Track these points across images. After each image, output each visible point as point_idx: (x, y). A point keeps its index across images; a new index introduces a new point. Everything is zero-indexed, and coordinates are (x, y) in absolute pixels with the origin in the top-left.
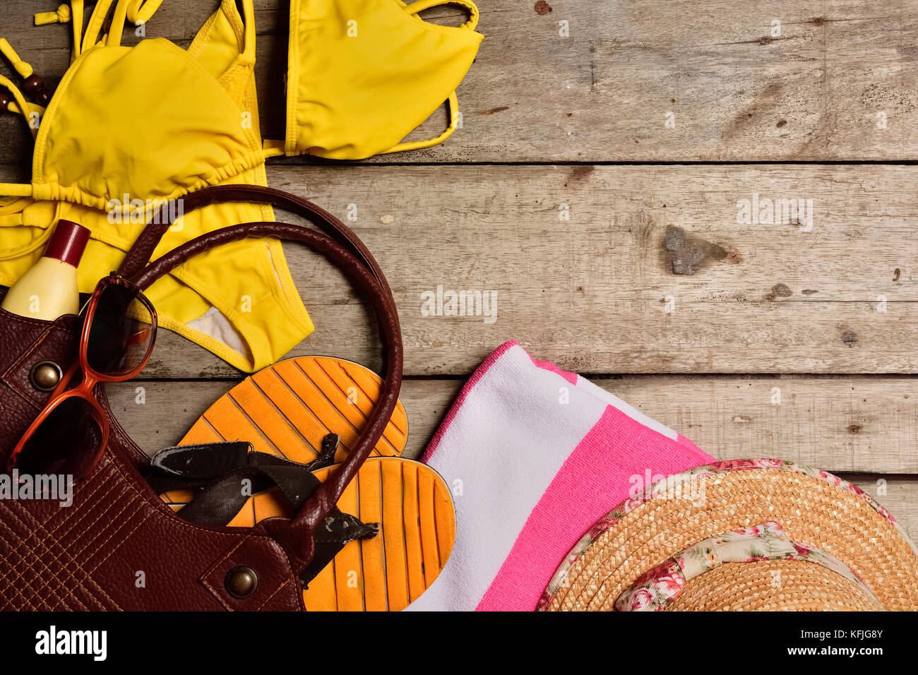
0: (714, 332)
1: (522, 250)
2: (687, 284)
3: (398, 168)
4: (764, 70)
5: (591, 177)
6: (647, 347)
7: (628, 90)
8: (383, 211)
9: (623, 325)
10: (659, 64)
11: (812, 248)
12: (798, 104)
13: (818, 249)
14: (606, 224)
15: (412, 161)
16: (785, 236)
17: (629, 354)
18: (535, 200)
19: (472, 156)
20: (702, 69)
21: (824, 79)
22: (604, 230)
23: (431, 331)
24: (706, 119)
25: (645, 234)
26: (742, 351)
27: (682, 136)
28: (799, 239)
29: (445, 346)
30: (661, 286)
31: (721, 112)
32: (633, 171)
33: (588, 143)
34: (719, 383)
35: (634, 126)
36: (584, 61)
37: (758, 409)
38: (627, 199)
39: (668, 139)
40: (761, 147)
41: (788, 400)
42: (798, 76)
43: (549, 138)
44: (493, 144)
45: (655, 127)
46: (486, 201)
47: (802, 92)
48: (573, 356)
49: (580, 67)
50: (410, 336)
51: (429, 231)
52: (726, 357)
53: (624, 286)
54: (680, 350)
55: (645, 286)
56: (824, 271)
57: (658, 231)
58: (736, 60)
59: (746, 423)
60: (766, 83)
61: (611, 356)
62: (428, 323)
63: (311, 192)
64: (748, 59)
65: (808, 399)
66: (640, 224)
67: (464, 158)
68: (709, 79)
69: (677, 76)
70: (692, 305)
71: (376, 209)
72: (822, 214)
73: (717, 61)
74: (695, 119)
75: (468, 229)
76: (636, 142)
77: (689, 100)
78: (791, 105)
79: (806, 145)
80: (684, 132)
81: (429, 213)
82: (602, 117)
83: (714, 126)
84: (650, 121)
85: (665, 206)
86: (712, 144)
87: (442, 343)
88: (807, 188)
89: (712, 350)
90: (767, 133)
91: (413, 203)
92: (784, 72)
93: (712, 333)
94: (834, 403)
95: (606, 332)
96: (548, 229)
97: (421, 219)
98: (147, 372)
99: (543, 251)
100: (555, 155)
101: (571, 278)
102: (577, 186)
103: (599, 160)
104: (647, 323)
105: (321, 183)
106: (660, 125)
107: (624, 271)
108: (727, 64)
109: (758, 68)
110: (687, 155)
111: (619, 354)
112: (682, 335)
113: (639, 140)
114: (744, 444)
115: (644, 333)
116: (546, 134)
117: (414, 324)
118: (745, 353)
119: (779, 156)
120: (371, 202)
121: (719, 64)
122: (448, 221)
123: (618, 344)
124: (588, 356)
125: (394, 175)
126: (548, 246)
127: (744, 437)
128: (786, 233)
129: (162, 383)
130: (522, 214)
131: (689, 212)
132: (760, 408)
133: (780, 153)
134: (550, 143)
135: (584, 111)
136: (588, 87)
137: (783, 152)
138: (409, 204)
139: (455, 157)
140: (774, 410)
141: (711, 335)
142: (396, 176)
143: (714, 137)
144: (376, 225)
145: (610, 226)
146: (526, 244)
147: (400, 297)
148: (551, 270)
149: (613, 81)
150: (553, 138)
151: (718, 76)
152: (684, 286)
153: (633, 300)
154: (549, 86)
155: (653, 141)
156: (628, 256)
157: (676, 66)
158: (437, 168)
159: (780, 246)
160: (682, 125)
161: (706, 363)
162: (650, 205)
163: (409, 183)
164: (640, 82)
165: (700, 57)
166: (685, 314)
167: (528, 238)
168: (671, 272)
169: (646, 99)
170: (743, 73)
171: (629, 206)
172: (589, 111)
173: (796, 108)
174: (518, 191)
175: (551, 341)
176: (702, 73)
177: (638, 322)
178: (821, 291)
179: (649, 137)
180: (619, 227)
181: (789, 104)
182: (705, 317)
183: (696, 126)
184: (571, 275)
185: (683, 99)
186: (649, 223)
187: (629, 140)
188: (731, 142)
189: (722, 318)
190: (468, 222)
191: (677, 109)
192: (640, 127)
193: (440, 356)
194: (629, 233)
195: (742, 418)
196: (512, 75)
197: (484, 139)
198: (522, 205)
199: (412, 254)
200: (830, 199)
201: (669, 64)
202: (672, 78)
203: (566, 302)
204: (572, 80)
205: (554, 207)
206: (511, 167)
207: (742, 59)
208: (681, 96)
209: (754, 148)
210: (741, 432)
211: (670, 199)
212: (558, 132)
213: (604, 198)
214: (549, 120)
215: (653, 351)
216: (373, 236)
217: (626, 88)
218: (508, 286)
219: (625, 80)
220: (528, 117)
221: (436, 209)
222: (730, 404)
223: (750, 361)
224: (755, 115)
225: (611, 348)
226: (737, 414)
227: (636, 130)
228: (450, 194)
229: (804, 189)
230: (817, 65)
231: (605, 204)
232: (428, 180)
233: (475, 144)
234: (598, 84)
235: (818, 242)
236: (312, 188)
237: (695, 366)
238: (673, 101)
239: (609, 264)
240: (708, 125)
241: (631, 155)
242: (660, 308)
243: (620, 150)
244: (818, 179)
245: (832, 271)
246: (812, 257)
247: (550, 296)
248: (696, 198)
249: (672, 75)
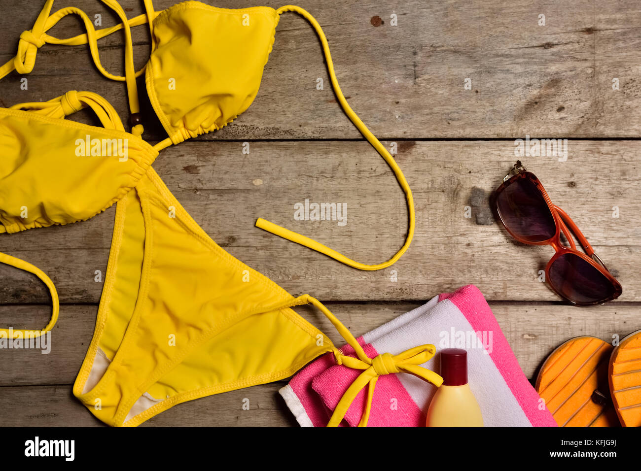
0: (508, 269)
1: (361, 206)
2: (487, 232)
3: (266, 143)
4: (547, 68)
5: (414, 150)
6: (456, 280)
7: (442, 84)
8: (255, 176)
9: (438, 263)
10: (466, 64)
11: (584, 204)
12: (573, 94)
13: (588, 206)
14: (426, 186)
15: (277, 138)
16: (563, 195)
17: (442, 285)
18: (371, 167)
19: (323, 134)
20: (499, 67)
21: (593, 76)
22: (423, 191)
23: (291, 268)
24: (502, 106)
25: (454, 194)
26: (529, 284)
27: (483, 118)
28: (574, 197)
29: (302, 279)
30: (467, 234)
31: (514, 100)
32: (446, 146)
33: (412, 124)
34: (512, 308)
35: (447, 111)
36: (410, 61)
37: (541, 328)
38: (440, 167)
39: (473, 121)
40: (545, 127)
41: (565, 322)
42: (573, 73)
43: (382, 120)
44: (339, 125)
45: (463, 112)
46: (333, 169)
47: (577, 85)
48: (399, 287)
49: (405, 66)
50: (275, 271)
51: (290, 191)
52: (518, 288)
53: (439, 233)
54: (481, 282)
55: (455, 233)
56: (593, 222)
57: (465, 191)
58: (526, 60)
59: (533, 339)
60: (549, 78)
61: (428, 287)
62: (289, 262)
63: (200, 162)
64: (535, 60)
65: (580, 321)
66: (451, 186)
67: (316, 136)
68: (505, 75)
69: (480, 73)
70: (490, 248)
71: (249, 175)
72: (591, 178)
73: (511, 62)
74: (493, 106)
75: (320, 190)
76: (449, 123)
77: (489, 91)
78: (568, 95)
79: (580, 126)
80: (485, 115)
81: (289, 177)
82: (422, 104)
83: (508, 111)
84: (459, 107)
85: (470, 172)
86: (507, 125)
87: (299, 276)
88: (580, 158)
89: (506, 283)
90: (550, 116)
91: (278, 170)
92: (563, 69)
93: (506, 270)
94: (601, 324)
95: (424, 269)
96: (381, 190)
97: (283, 182)
98: (76, 298)
99: (376, 207)
100: (386, 134)
101: (398, 227)
102: (402, 157)
103: (420, 137)
104: (457, 262)
105: (207, 155)
106: (466, 111)
107: (439, 222)
108: (518, 64)
109: (543, 67)
110: (487, 133)
111: (434, 285)
112: (484, 271)
113: (450, 122)
114: (531, 355)
115: (454, 270)
116: (379, 118)
117: (278, 262)
118: (532, 285)
119: (558, 134)
120: (245, 169)
121: (512, 63)
122: (304, 184)
123: (433, 278)
124: (411, 287)
125: (263, 149)
126: (380, 203)
127: (531, 349)
128: (564, 193)
129: (87, 306)
130: (360, 178)
131: (489, 177)
132: (543, 328)
133: (560, 131)
134: (383, 124)
135: (408, 100)
136: (411, 81)
137: (562, 130)
138: (274, 171)
139: (310, 135)
140: (554, 329)
141: (506, 271)
142: (264, 150)
143: (508, 120)
144: (249, 187)
145: (428, 187)
146: (363, 201)
147: (267, 241)
148: (383, 221)
149: (430, 77)
150: (384, 121)
151: (511, 73)
152: (485, 234)
153: (446, 244)
154: (381, 81)
155: (461, 123)
156: (442, 210)
157: (479, 65)
158: (296, 143)
159: (559, 203)
160: (484, 111)
161: (502, 293)
162: (459, 172)
163: (274, 155)
164: (451, 77)
165: (498, 58)
166: (486, 255)
167: (365, 197)
168: (475, 223)
169: (456, 91)
170: (531, 71)
171: (443, 173)
172: (412, 100)
173: (572, 97)
174: (357, 161)
175: (383, 275)
176: (499, 70)
177: (449, 261)
178: (591, 238)
179: (458, 119)
180: (435, 188)
181: (566, 94)
182: (501, 258)
183: (494, 111)
184: (398, 225)
185: (485, 91)
186: (458, 185)
187: (442, 122)
188: (522, 123)
189: (514, 258)
190: (319, 185)
191: (480, 98)
192: (451, 112)
193: (298, 287)
194: (442, 193)
195: (529, 335)
196: (354, 72)
197: (332, 121)
198: (361, 171)
199: (276, 209)
200: (598, 167)
201: (473, 64)
202: (476, 74)
203: (394, 246)
204: (399, 76)
205: (385, 173)
206: (352, 142)
207: (530, 59)
208: (483, 88)
209: (540, 128)
210: (529, 346)
211: (474, 167)
212: (388, 116)
213: (423, 166)
214: (381, 106)
215: (461, 283)
216: (247, 195)
217: (441, 82)
218: (349, 234)
219: (440, 76)
220: (365, 104)
221: (295, 174)
222: (520, 325)
223: (535, 291)
224: (540, 102)
225: (429, 281)
226: (526, 333)
227: (448, 114)
228: (305, 163)
229: (578, 159)
230: (588, 64)
231: (424, 171)
232: (288, 152)
233: (325, 125)
234: (420, 79)
235: (589, 200)
236: (201, 158)
237: (493, 295)
238: (477, 92)
239: (427, 217)
240: (504, 110)
241: (444, 133)
242: (467, 251)
243: (436, 130)
244: (589, 152)
245: (599, 222)
246: (584, 212)
247: (382, 241)
248: (494, 166)
249: (476, 72)
